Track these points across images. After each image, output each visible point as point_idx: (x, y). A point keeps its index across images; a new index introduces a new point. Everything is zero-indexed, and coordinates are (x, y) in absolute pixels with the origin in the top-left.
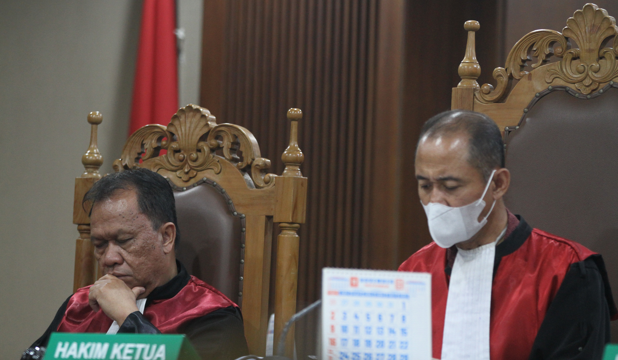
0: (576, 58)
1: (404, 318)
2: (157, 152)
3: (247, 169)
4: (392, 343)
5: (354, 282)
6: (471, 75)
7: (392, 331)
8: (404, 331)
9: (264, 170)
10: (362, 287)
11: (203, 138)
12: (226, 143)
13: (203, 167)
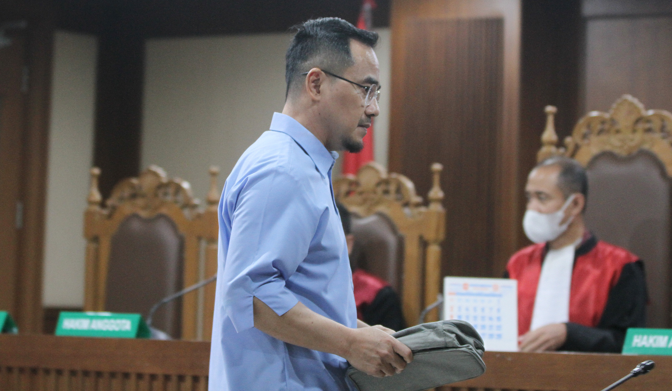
0: (618, 132)
1: (499, 310)
2: (348, 193)
3: (406, 204)
4: (491, 327)
5: (465, 286)
6: (551, 143)
7: (491, 319)
8: (499, 319)
9: (417, 205)
10: (471, 290)
11: (379, 184)
12: (392, 188)
13: (378, 203)
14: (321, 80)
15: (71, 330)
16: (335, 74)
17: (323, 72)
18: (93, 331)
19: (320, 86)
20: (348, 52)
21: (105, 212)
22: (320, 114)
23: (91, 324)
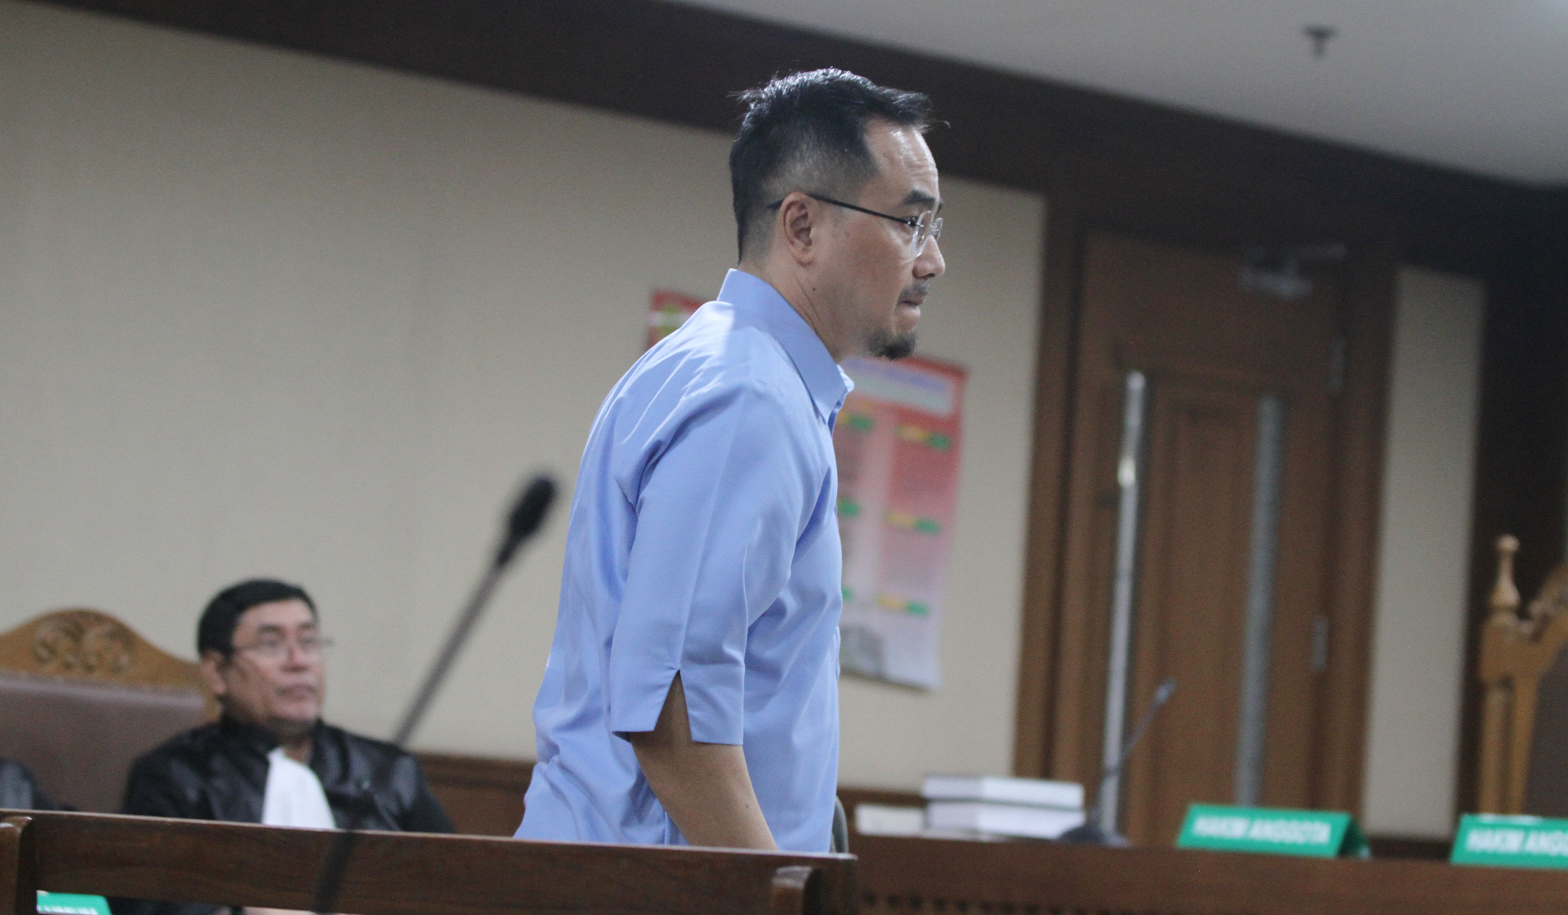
14: (810, 215)
15: (1484, 854)
16: (839, 200)
17: (812, 200)
18: (1529, 856)
19: (809, 229)
20: (860, 151)
21: (1527, 628)
22: (814, 289)
23: (1525, 840)
